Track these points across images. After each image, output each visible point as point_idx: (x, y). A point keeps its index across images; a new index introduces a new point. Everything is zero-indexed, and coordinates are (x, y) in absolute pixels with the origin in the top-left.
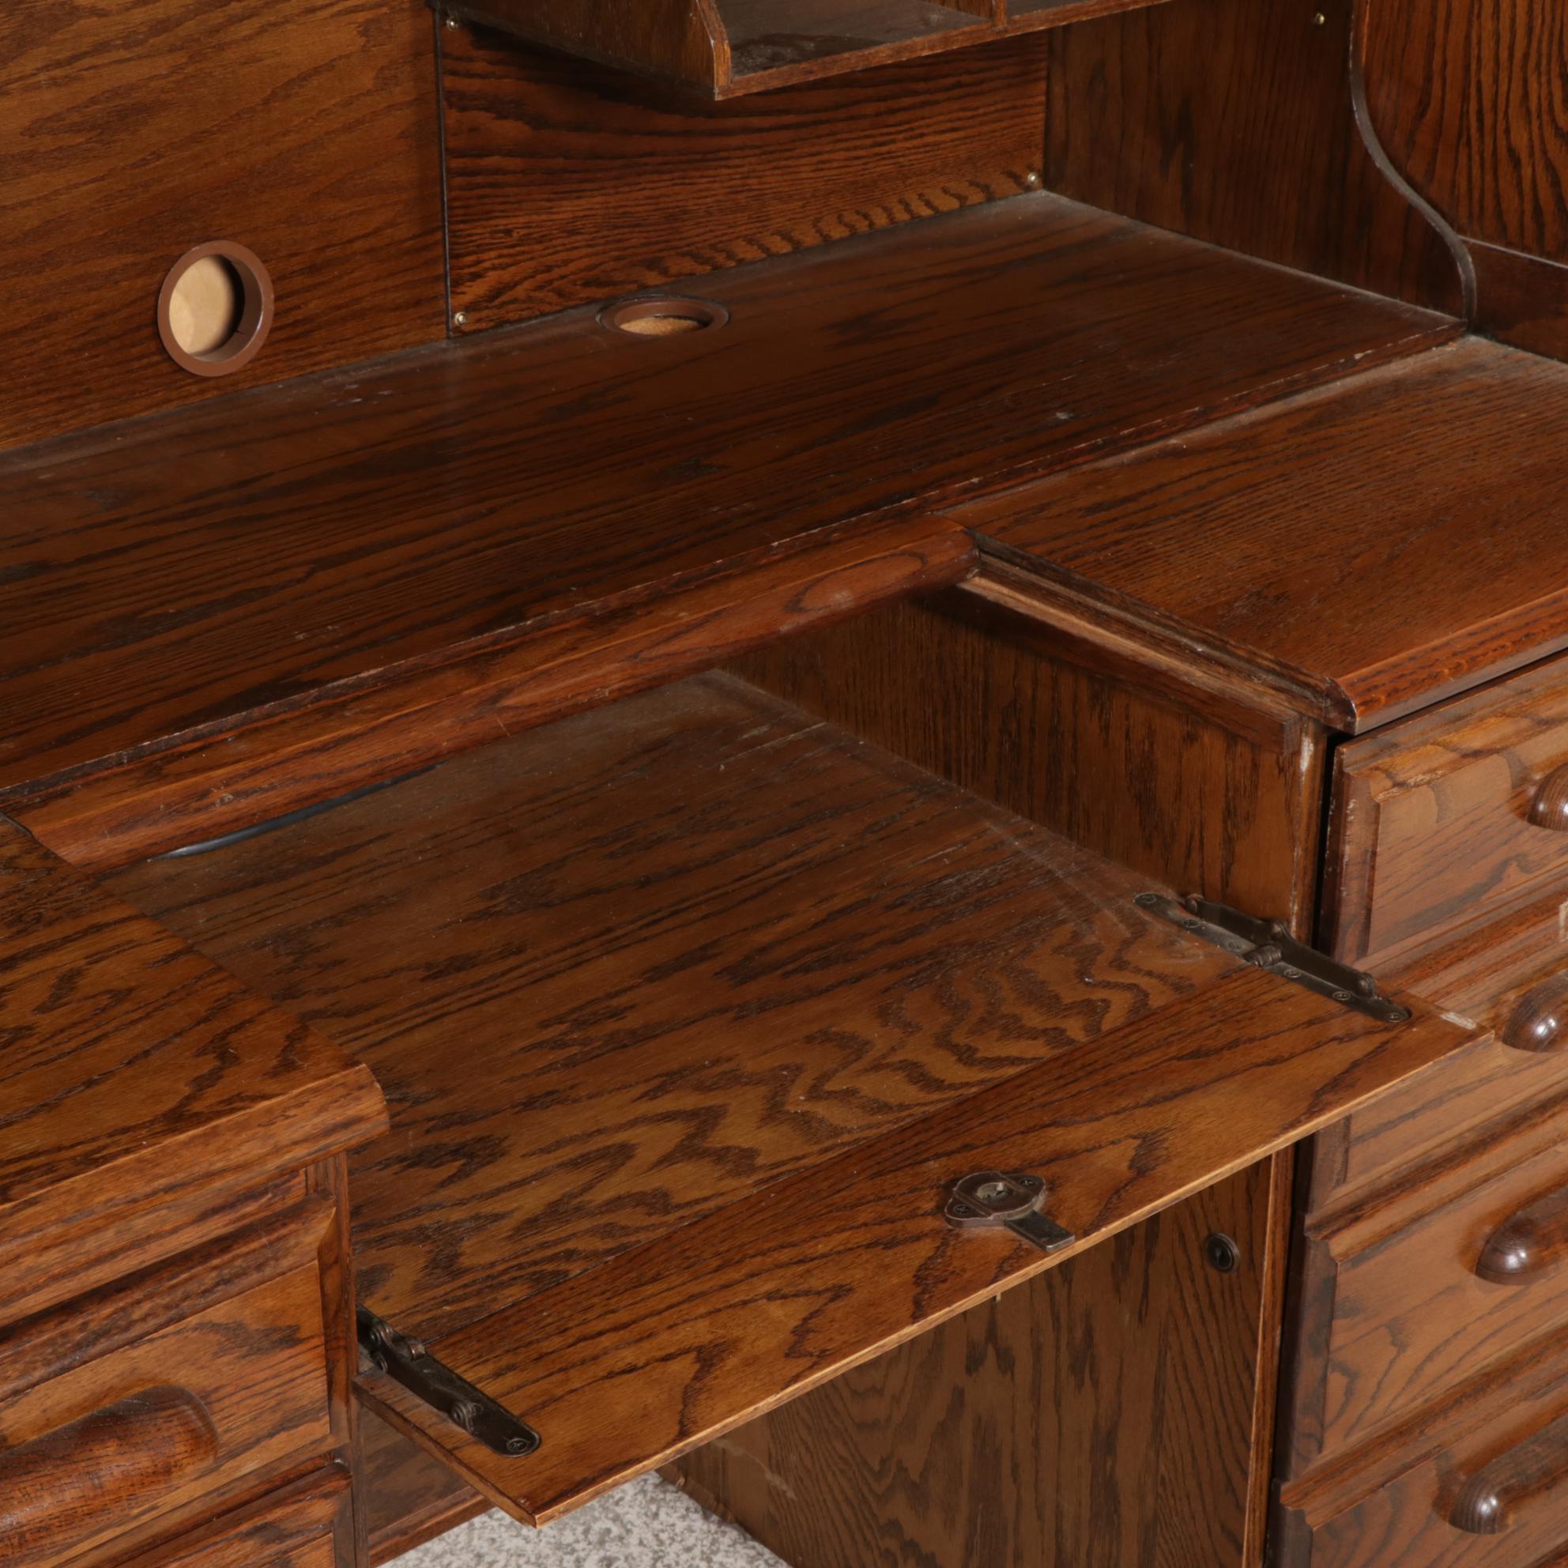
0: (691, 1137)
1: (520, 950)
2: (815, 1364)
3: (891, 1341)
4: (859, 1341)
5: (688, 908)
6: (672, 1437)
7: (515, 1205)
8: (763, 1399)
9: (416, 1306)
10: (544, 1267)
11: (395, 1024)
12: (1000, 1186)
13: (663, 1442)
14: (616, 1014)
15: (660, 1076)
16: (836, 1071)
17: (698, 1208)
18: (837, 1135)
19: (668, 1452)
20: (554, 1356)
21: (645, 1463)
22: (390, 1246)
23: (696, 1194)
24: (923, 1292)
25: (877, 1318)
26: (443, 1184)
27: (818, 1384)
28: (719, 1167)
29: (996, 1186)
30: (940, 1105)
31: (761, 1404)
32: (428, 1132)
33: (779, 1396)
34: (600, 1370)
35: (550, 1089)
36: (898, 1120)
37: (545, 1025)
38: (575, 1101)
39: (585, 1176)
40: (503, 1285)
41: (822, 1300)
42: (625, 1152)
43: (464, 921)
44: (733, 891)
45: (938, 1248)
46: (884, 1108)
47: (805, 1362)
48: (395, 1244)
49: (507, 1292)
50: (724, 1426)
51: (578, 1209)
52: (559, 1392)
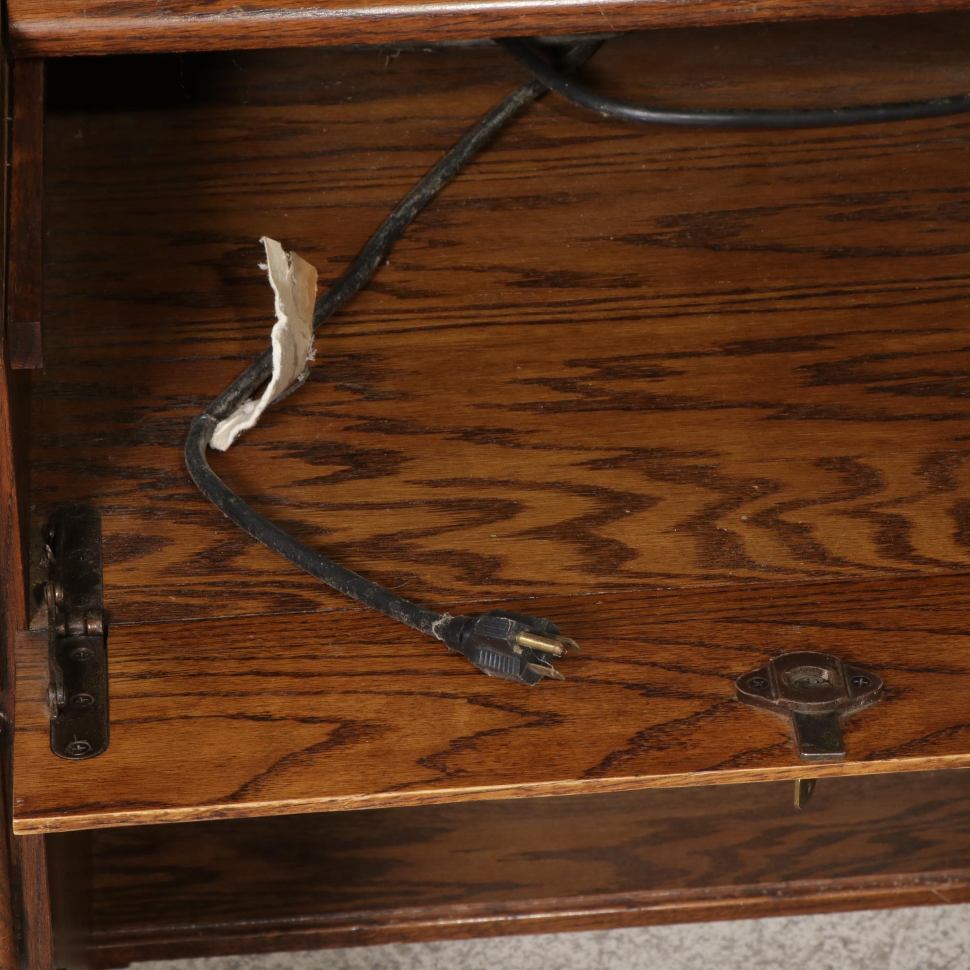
0: (588, 518)
1: (636, 285)
2: (438, 780)
3: (544, 787)
4: (505, 775)
5: (850, 293)
6: (221, 796)
7: (345, 525)
8: (346, 793)
9: (146, 586)
10: (303, 593)
11: (439, 318)
12: (826, 675)
13: (207, 797)
14: (655, 375)
15: (627, 449)
16: (814, 502)
17: (513, 588)
18: (737, 566)
19: (202, 809)
20: (209, 679)
21: (168, 811)
22: (191, 523)
23: (527, 575)
24: (626, 752)
25: (552, 759)
26: (302, 483)
27: (426, 803)
28: (582, 557)
29: (821, 673)
30: (881, 574)
31: (340, 798)
32: (347, 429)
33: (367, 797)
34: (232, 707)
35: (506, 426)
36: (818, 573)
37: (573, 364)
38: (519, 446)
39: (445, 519)
40: (248, 596)
41: (520, 721)
42: (510, 509)
43: (616, 240)
44: (920, 289)
45: (697, 713)
46: (820, 554)
47: (428, 773)
48: (196, 523)
49: (242, 604)
50: (285, 806)
51: (399, 549)
52: (172, 713)
